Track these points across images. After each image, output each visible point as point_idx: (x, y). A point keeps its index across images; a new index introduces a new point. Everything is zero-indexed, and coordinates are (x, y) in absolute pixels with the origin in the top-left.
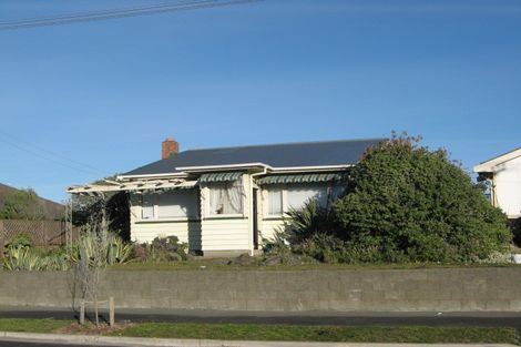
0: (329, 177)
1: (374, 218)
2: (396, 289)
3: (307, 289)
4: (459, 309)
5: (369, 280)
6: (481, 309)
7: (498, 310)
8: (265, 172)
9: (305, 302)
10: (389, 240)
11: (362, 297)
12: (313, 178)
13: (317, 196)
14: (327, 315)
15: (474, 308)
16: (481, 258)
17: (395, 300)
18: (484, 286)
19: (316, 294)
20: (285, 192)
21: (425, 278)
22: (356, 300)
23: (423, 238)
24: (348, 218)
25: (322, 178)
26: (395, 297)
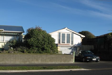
0: (17, 34)
1: (37, 44)
2: (48, 59)
3: (30, 59)
4: (60, 63)
5: (43, 57)
6: (64, 63)
7: (67, 63)
8: (3, 32)
9: (29, 61)
10: (40, 48)
11: (41, 60)
12: (13, 34)
13: (12, 38)
14: (34, 64)
15: (63, 62)
16: (57, 53)
17: (48, 61)
18: (65, 58)
19: (31, 60)
20: (5, 36)
21: (54, 56)
22: (40, 61)
23: (47, 48)
24: (31, 43)
25: (15, 34)
26: (48, 60)
